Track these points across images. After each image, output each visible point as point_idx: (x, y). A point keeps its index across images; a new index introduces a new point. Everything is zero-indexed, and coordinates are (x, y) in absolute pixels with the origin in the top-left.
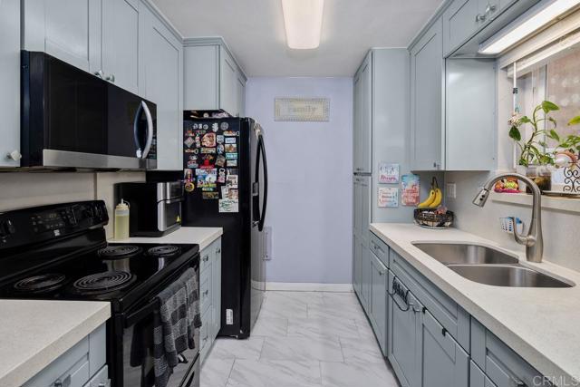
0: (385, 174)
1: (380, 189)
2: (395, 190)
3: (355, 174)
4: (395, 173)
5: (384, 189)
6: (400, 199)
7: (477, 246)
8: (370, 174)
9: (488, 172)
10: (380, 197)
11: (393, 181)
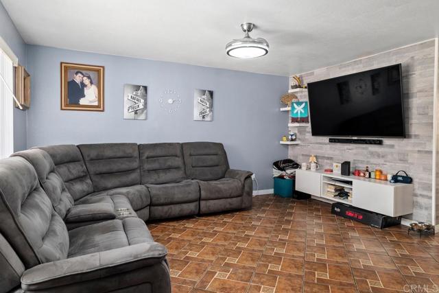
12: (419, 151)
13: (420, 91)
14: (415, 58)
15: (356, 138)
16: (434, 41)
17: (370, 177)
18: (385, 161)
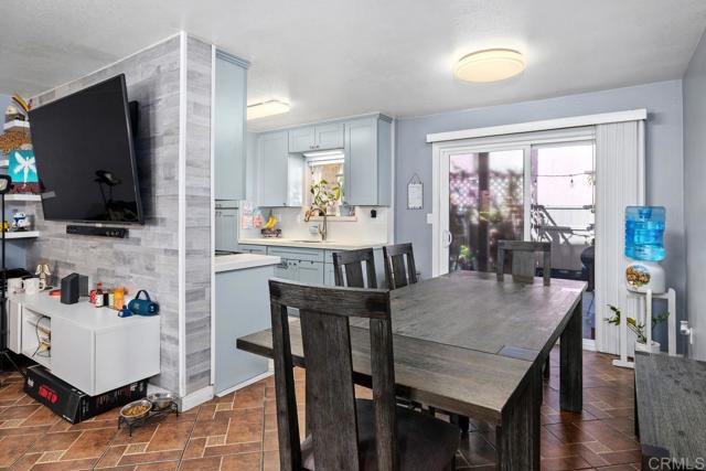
0: (246, 209)
1: (244, 218)
4: (251, 208)
6: (253, 224)
8: (238, 208)
10: (244, 223)
11: (250, 213)
12: (166, 250)
13: (166, 134)
14: (162, 69)
15: (99, 225)
16: (179, 38)
17: (106, 303)
18: (132, 271)
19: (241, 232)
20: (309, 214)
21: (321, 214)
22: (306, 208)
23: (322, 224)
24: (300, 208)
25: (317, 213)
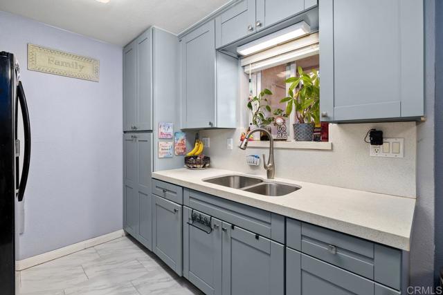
0: (163, 131)
1: (160, 143)
2: (171, 144)
3: (125, 132)
4: (171, 131)
5: (163, 143)
6: (174, 150)
7: (233, 176)
8: (151, 131)
9: (235, 129)
10: (160, 150)
11: (169, 137)
19: (157, 161)
20: (246, 139)
21: (265, 137)
22: (241, 130)
23: (267, 152)
24: (233, 130)
25: (257, 136)
